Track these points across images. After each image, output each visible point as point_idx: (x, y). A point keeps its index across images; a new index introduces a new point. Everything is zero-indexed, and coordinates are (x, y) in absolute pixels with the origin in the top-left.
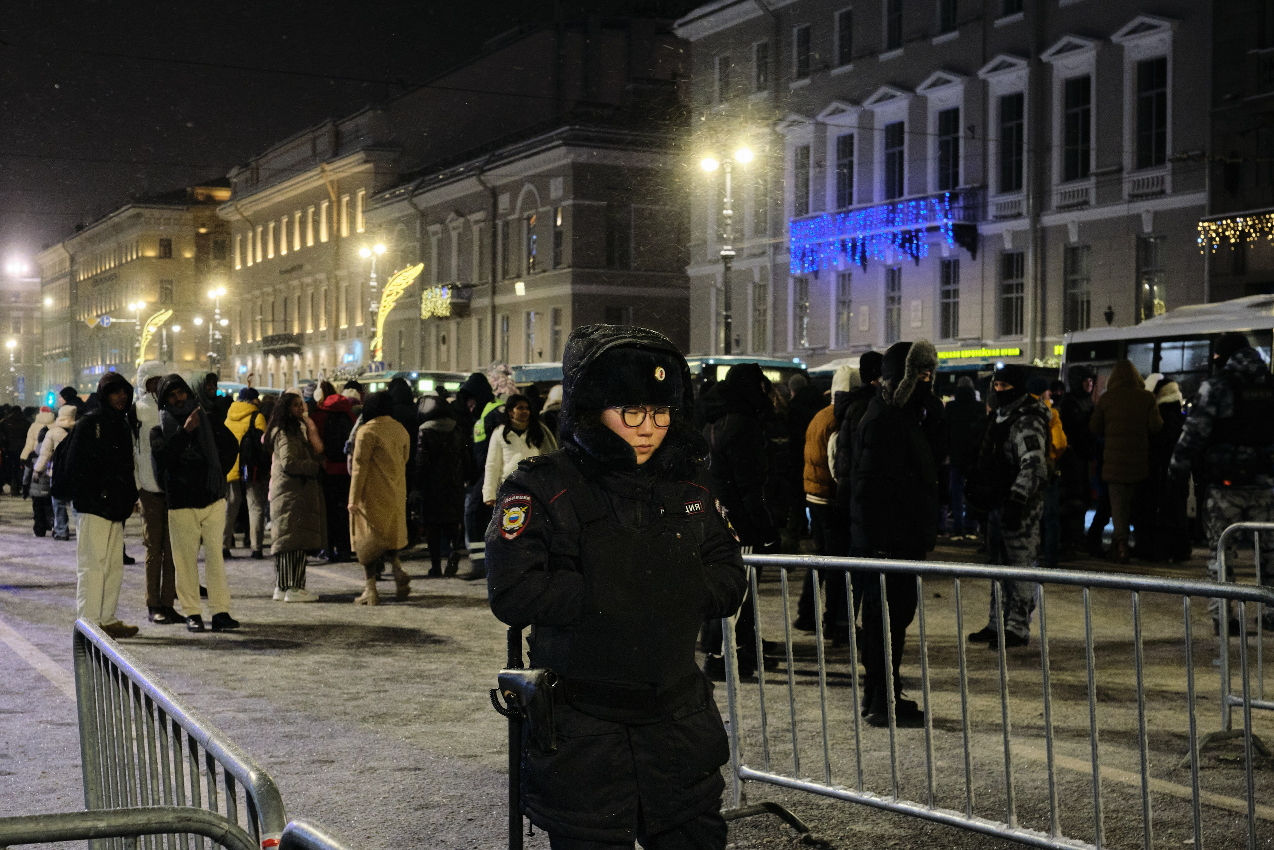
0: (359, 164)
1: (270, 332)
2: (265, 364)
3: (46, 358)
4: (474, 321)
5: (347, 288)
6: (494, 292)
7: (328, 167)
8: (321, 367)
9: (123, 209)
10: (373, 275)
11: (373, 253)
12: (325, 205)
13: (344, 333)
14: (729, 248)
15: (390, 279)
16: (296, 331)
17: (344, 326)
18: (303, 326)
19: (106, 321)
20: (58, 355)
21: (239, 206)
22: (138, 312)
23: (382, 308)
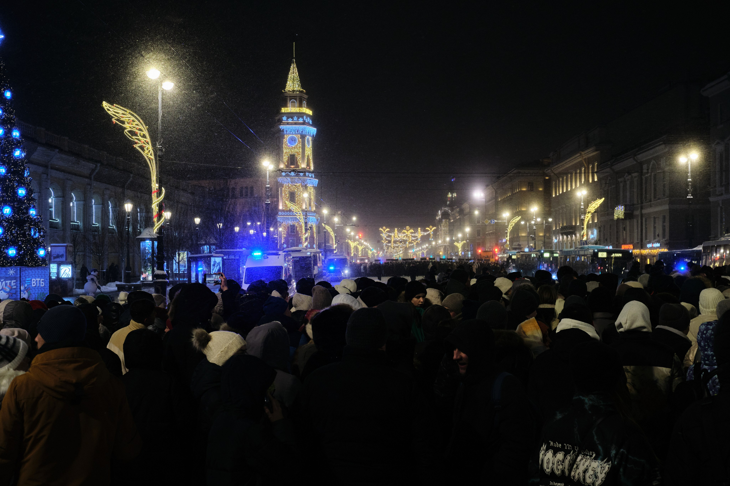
0: (593, 152)
1: (565, 225)
3: (487, 234)
4: (635, 220)
6: (642, 208)
7: (583, 153)
8: (577, 241)
9: (513, 170)
10: (582, 204)
11: (582, 194)
12: (583, 169)
13: (591, 225)
14: (690, 195)
15: (590, 205)
16: (573, 224)
18: (576, 223)
19: (493, 221)
20: (491, 233)
21: (552, 169)
22: (507, 217)
23: (586, 218)
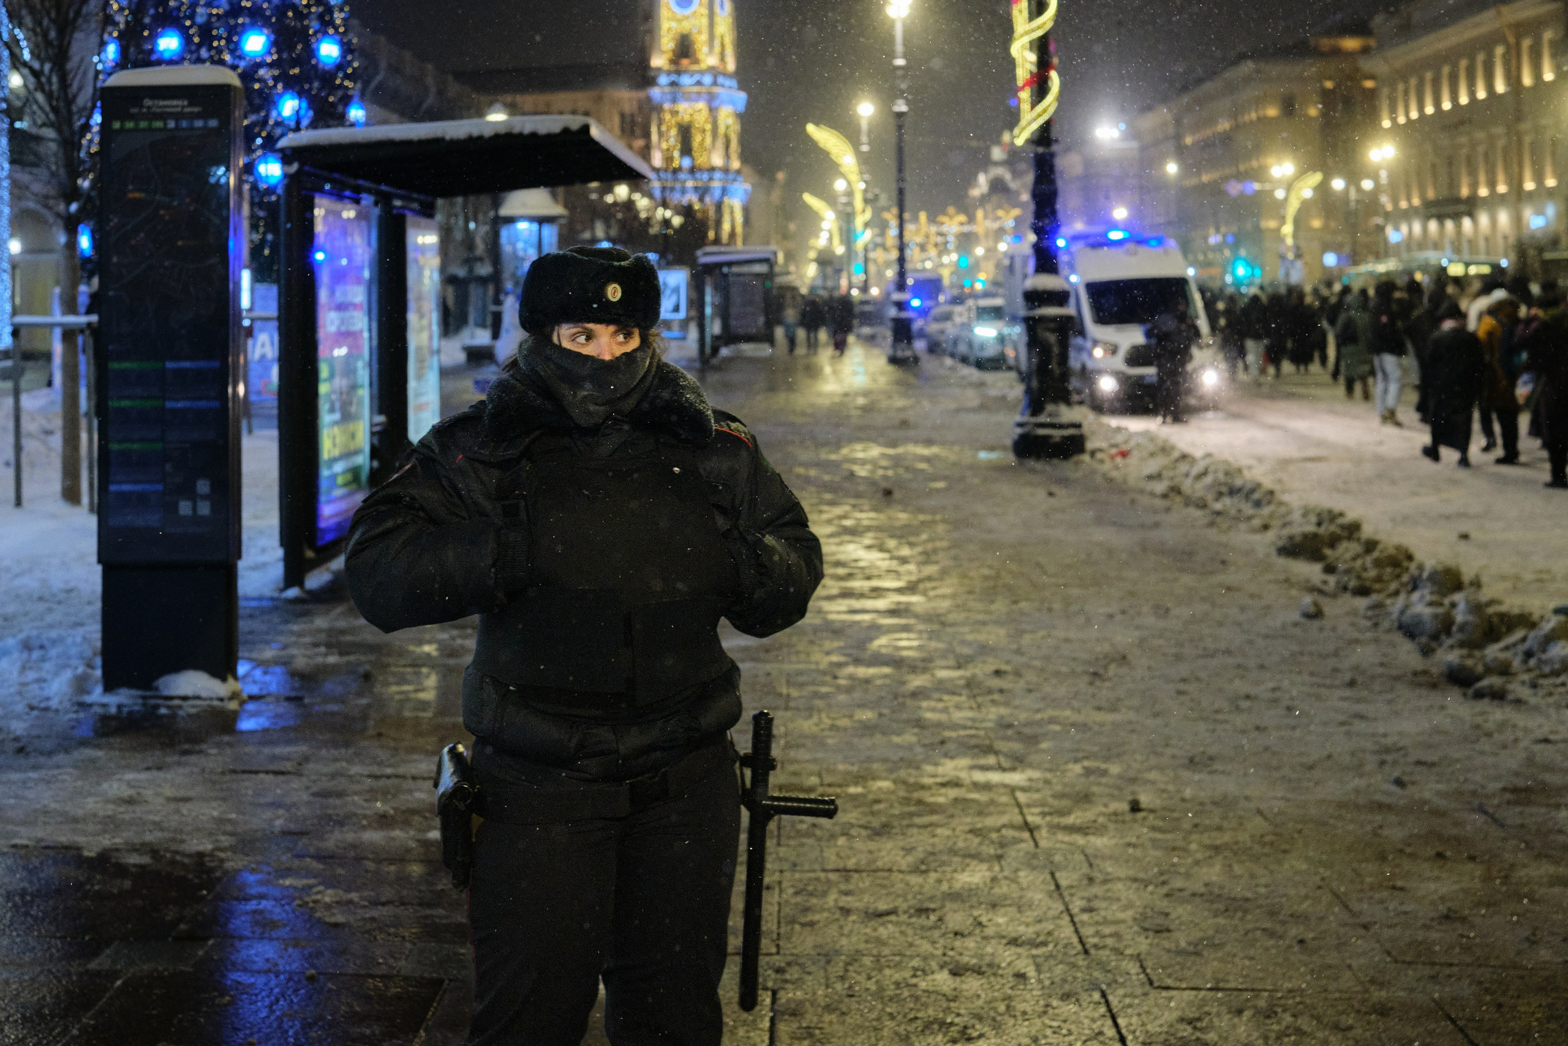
1: (1431, 194)
2: (1425, 229)
5: (1532, 144)
7: (1506, 9)
8: (1501, 233)
12: (1499, 50)
13: (1530, 194)
16: (1465, 192)
17: (1529, 185)
18: (1474, 186)
22: (1283, 177)
